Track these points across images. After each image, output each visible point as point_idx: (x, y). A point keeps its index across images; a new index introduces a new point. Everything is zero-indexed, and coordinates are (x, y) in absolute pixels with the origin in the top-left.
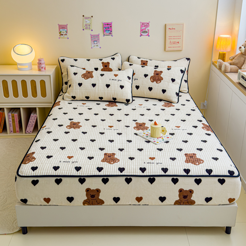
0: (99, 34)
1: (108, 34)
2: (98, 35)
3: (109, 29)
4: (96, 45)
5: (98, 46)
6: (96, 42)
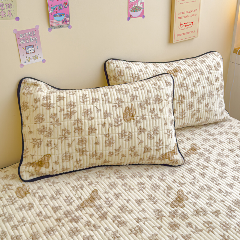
0: (38, 27)
1: (60, 24)
2: (36, 30)
3: (61, 11)
4: (31, 56)
5: (37, 58)
6: (31, 50)
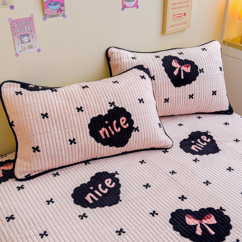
0: (32, 16)
2: (31, 19)
6: (26, 39)
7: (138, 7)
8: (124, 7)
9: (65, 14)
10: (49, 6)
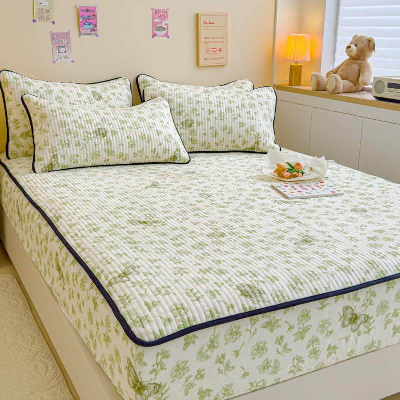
0: (70, 32)
1: (89, 32)
2: (68, 34)
4: (63, 55)
5: (67, 58)
6: (63, 50)
7: (168, 37)
8: (154, 35)
9: (98, 34)
10: (84, 26)
